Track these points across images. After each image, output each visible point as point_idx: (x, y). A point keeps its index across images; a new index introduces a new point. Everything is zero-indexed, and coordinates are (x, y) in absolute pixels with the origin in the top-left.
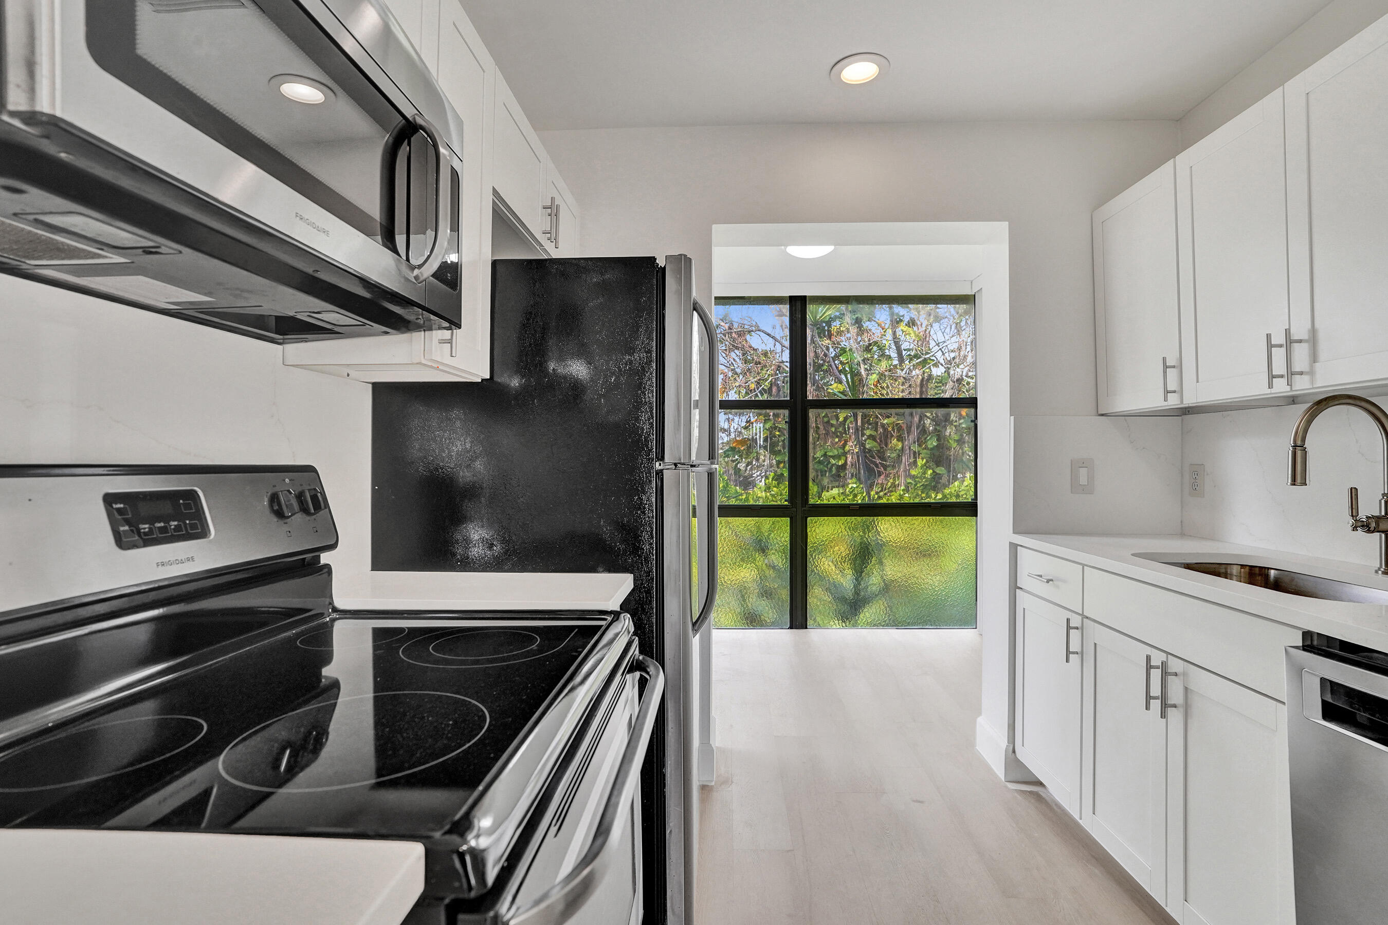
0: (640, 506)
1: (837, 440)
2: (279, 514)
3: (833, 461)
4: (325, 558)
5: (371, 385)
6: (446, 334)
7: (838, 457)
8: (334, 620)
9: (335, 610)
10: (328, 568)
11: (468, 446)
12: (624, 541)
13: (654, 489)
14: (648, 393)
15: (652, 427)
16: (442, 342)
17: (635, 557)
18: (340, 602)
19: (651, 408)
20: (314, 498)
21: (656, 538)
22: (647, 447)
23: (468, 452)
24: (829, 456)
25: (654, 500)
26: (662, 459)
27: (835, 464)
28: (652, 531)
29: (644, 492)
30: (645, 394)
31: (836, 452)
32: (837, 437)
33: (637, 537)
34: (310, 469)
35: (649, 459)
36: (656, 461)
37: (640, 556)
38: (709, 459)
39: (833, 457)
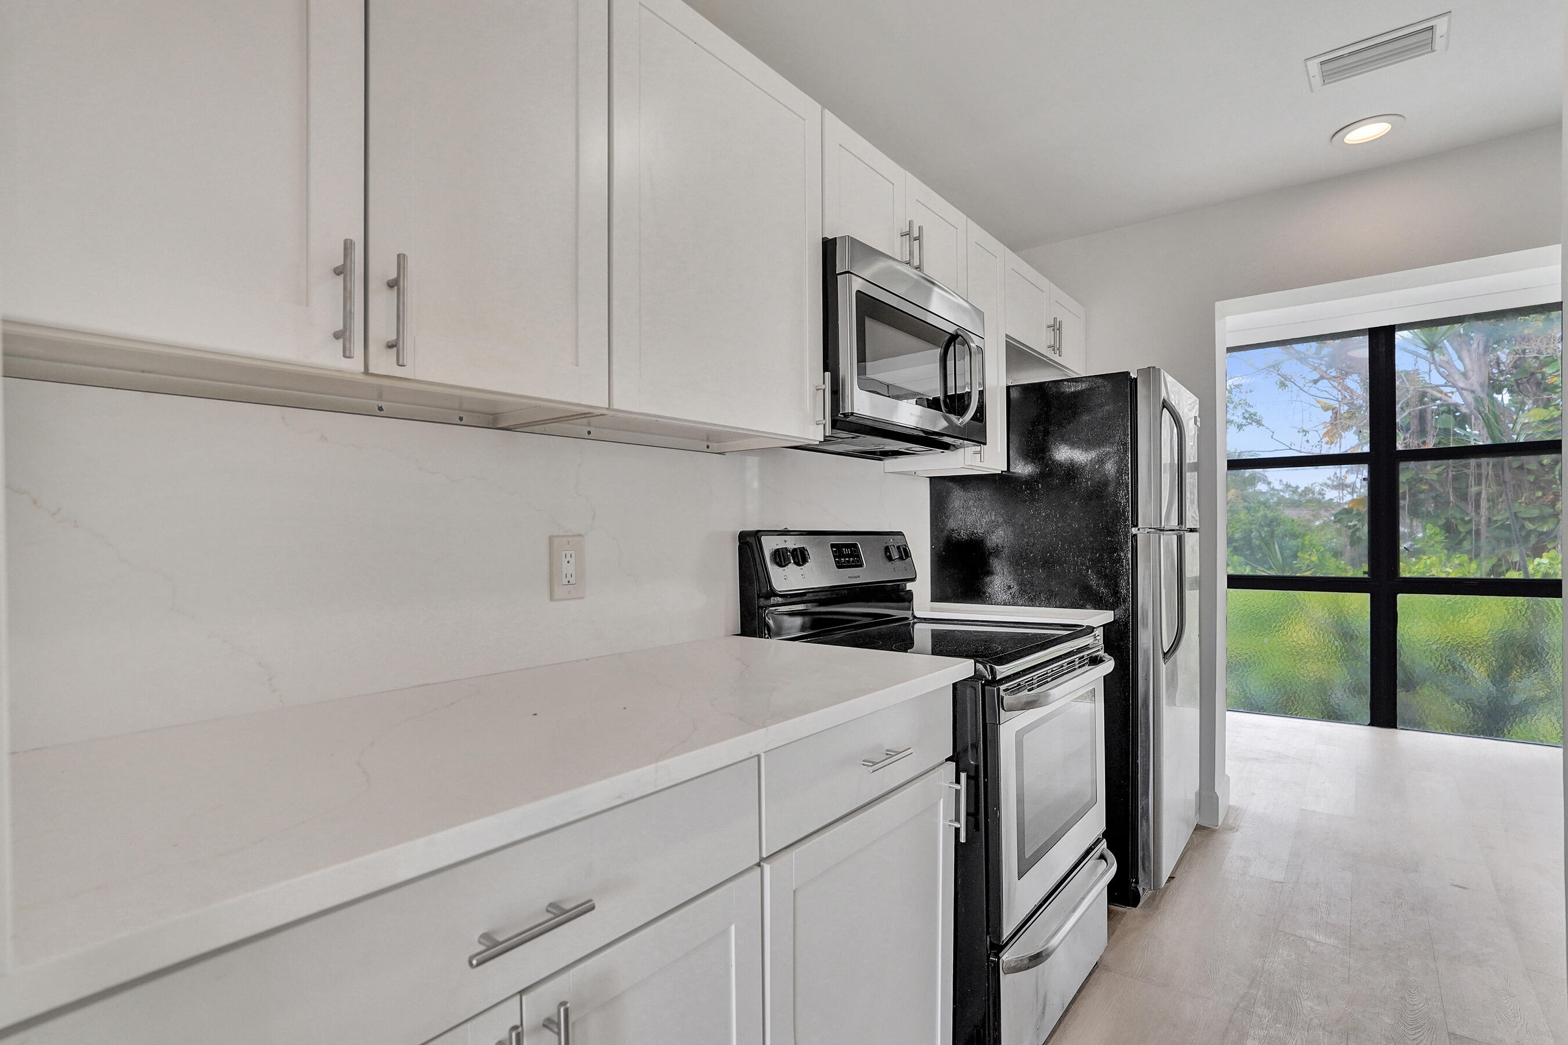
0: (1119, 560)
1: (1540, 494)
2: (890, 558)
3: (1530, 526)
4: (909, 586)
5: (928, 479)
6: (978, 448)
7: (1543, 519)
8: (914, 623)
9: (915, 617)
10: (910, 593)
11: (993, 518)
12: (1106, 586)
13: (1130, 548)
14: (1125, 475)
15: (1128, 501)
16: (975, 453)
17: (1115, 598)
18: (917, 614)
19: (1127, 487)
20: (905, 550)
21: (1132, 585)
22: (1124, 516)
23: (993, 522)
24: (1524, 519)
25: (1130, 556)
26: (1137, 526)
27: (1535, 530)
28: (1129, 579)
29: (1122, 550)
30: (1122, 477)
31: (1535, 513)
32: (1540, 488)
33: (1116, 585)
34: (900, 534)
35: (1126, 525)
36: (1132, 527)
37: (1119, 598)
38: (1178, 524)
39: (1531, 520)
